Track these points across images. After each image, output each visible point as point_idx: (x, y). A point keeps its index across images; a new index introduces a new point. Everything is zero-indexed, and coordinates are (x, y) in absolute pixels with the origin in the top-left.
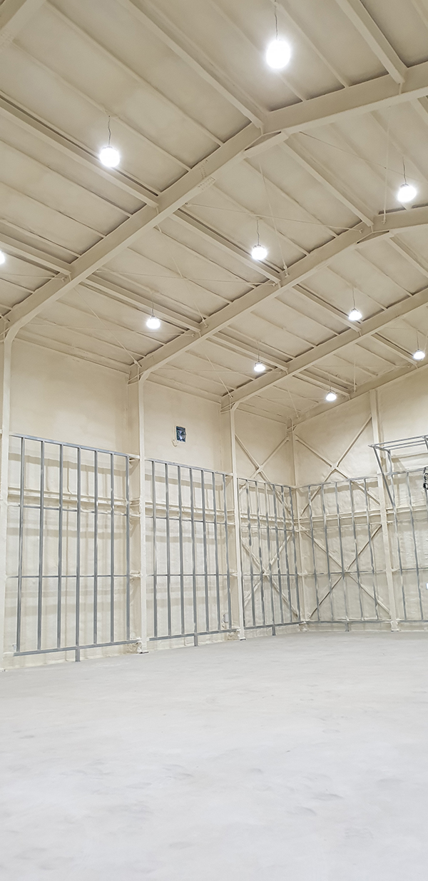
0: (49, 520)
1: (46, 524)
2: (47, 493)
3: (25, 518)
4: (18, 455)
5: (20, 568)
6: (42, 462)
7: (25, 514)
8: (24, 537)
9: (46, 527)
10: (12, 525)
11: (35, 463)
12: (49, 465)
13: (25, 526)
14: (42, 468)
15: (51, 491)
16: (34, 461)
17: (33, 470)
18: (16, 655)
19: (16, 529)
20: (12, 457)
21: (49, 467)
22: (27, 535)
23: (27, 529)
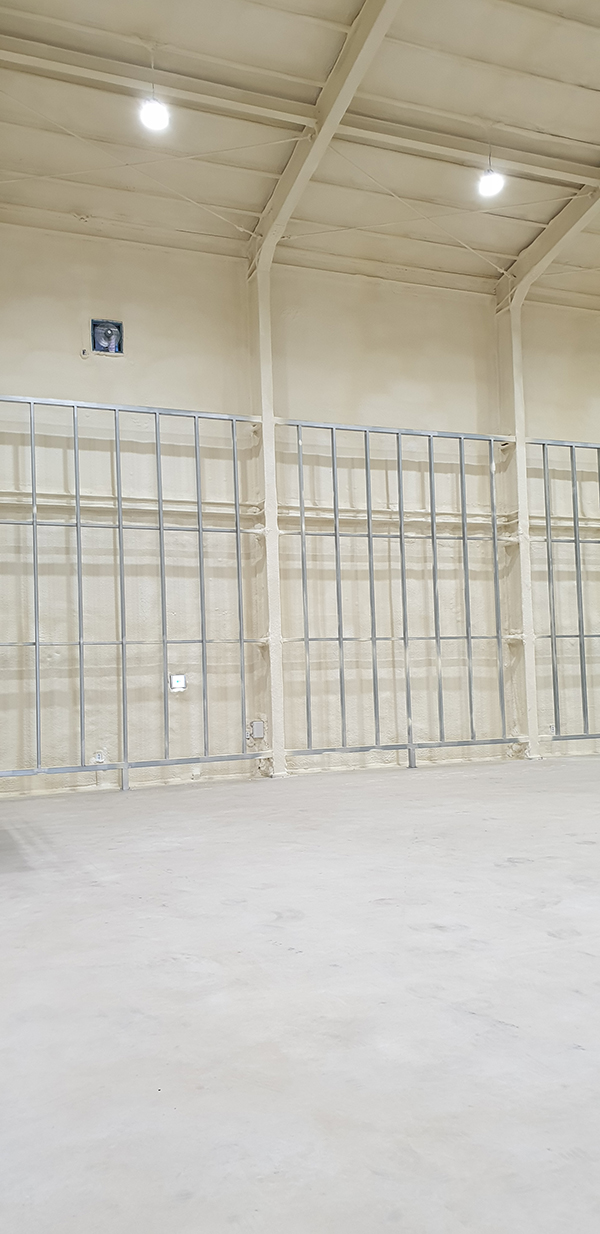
0: (587, 558)
1: (584, 564)
2: (582, 519)
3: (555, 557)
4: (540, 469)
5: (553, 625)
6: (573, 476)
7: (554, 552)
8: (555, 582)
9: (584, 568)
10: (537, 568)
11: (564, 479)
12: (582, 480)
13: (555, 568)
14: (574, 485)
15: (588, 517)
16: (562, 475)
17: (562, 489)
18: (555, 739)
19: (544, 572)
20: (532, 473)
21: (583, 483)
22: (558, 580)
23: (558, 571)
